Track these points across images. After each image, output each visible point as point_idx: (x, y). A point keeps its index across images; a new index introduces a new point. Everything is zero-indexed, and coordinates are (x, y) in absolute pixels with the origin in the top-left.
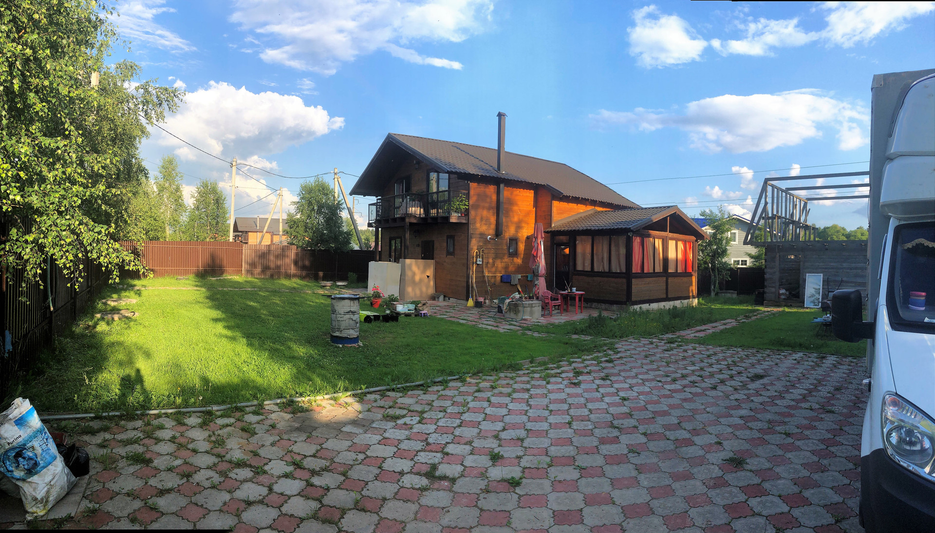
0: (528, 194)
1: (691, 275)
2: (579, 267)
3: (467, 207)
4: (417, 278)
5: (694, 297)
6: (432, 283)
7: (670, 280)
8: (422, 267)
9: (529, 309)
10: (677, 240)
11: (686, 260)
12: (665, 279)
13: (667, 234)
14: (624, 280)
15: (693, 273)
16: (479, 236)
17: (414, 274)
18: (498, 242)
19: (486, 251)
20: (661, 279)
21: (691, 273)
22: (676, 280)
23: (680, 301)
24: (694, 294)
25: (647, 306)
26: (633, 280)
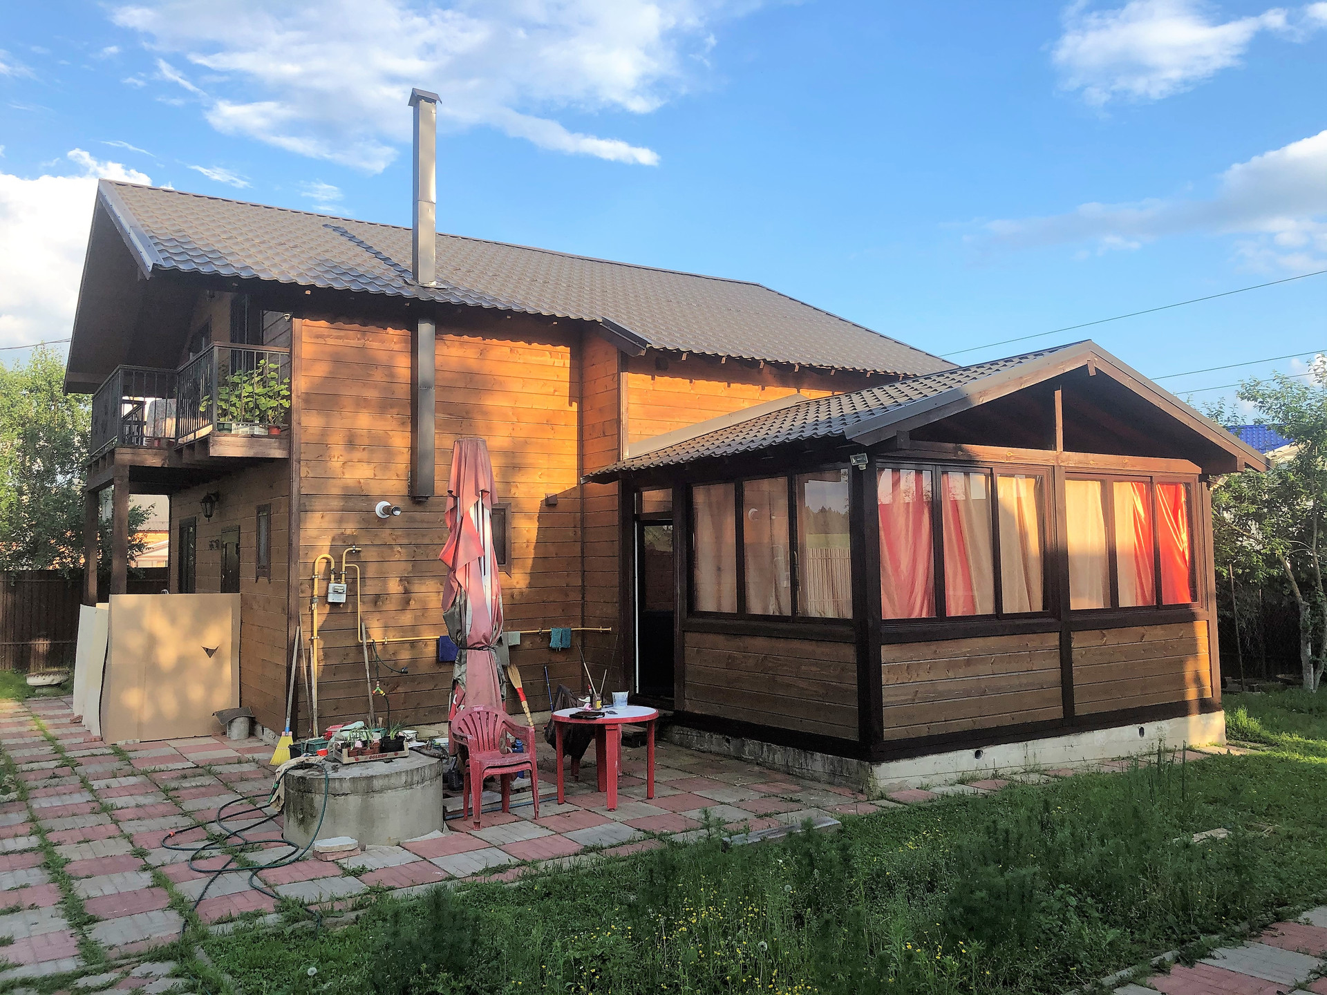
0: (547, 359)
1: (1185, 616)
2: (707, 603)
3: (286, 404)
4: (167, 655)
5: (1206, 707)
6: (228, 671)
7: (1080, 642)
8: (185, 619)
9: (354, 801)
10: (1106, 480)
11: (1155, 559)
12: (1053, 639)
13: (1059, 456)
14: (848, 653)
15: (1197, 608)
16: (336, 504)
17: (152, 642)
18: (422, 521)
19: (370, 555)
20: (1034, 642)
21: (1188, 606)
22: (1111, 639)
23: (1137, 729)
24: (1208, 693)
25: (966, 759)
26: (885, 654)
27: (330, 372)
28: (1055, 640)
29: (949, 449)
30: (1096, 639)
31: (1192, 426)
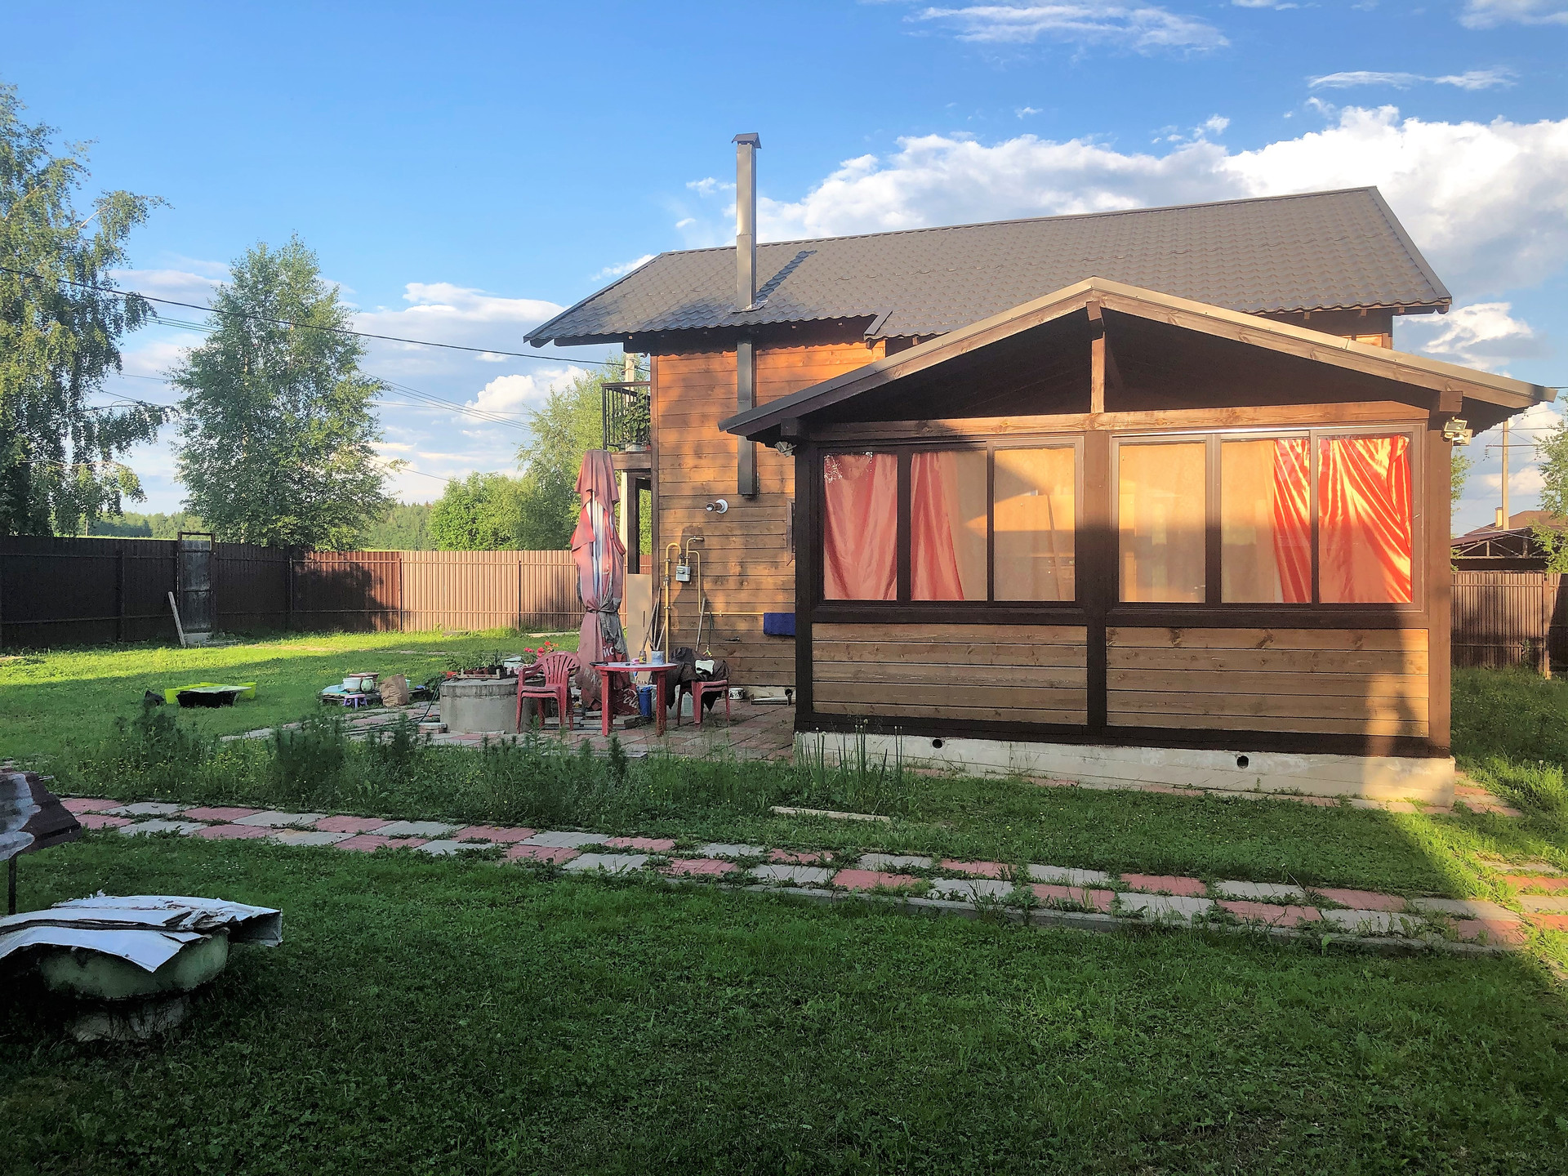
13: (1095, 419)
16: (687, 502)
18: (752, 515)
19: (712, 542)
20: (1041, 634)
21: (1390, 607)
22: (1194, 640)
23: (1231, 757)
24: (1423, 730)
25: (918, 747)
26: (819, 631)
27: (680, 396)
28: (1079, 635)
29: (908, 427)
30: (1157, 638)
31: (1323, 357)
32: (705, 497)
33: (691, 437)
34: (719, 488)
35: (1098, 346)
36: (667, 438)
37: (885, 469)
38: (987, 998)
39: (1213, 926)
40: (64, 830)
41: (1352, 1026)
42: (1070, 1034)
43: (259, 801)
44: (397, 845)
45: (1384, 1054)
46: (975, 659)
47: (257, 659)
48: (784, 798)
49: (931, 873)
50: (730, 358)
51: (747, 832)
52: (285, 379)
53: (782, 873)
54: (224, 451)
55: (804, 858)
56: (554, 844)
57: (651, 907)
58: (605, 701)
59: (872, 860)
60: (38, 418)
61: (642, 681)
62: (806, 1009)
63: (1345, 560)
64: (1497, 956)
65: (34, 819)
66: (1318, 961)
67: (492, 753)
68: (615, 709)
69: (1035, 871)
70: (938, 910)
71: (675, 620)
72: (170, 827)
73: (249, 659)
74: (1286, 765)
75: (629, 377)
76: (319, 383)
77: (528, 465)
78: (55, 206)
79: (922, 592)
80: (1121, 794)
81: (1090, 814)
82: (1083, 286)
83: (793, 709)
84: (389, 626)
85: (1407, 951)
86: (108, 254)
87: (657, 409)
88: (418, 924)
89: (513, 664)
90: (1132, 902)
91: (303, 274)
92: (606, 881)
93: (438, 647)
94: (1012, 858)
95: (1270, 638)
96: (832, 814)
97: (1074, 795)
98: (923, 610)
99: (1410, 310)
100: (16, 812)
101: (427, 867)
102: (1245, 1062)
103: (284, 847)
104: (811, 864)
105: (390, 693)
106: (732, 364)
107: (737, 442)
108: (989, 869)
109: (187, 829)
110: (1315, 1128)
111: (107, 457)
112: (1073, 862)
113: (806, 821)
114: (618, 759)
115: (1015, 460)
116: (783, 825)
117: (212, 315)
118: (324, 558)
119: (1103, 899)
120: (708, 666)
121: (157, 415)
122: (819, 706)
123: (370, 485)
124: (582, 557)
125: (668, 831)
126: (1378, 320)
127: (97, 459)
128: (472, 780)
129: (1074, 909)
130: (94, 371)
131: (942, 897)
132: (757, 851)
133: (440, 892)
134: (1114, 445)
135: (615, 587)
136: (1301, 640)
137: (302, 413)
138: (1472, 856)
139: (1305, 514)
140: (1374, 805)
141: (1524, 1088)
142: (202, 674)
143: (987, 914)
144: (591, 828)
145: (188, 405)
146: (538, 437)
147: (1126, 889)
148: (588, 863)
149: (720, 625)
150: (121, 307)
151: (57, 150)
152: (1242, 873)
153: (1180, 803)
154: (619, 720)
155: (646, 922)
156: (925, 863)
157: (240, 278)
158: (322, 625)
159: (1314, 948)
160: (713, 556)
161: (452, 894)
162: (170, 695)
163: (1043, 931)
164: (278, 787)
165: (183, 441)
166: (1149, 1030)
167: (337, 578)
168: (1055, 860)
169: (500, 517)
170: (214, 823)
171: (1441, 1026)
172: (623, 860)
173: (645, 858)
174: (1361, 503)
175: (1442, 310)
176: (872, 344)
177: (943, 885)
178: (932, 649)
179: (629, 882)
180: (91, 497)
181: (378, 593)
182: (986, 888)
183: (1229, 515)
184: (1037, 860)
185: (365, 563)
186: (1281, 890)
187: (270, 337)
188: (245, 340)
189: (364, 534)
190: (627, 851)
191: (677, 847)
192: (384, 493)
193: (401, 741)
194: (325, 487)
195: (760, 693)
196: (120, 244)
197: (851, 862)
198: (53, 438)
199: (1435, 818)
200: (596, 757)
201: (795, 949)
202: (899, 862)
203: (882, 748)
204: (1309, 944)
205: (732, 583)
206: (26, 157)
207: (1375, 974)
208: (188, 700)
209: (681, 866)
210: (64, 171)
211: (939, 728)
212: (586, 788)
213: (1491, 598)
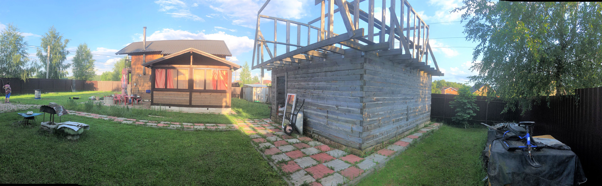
1: (223, 92)
7: (194, 94)
13: (191, 66)
15: (227, 90)
16: (136, 75)
18: (145, 77)
19: (139, 80)
20: (184, 93)
21: (225, 90)
22: (202, 94)
23: (206, 108)
24: (228, 105)
25: (167, 108)
26: (154, 92)
27: (135, 61)
28: (188, 93)
29: (167, 66)
30: (198, 94)
31: (219, 60)
32: (138, 74)
33: (137, 66)
34: (140, 73)
35: (192, 57)
36: (133, 67)
37: (164, 71)
38: (179, 140)
39: (205, 130)
40: (66, 113)
41: (222, 140)
42: (190, 145)
43: (83, 111)
44: (101, 118)
45: (225, 143)
46: (175, 96)
47: (81, 94)
48: (150, 114)
49: (170, 124)
50: (142, 56)
51: (146, 119)
52: (83, 60)
53: (151, 124)
54: (77, 69)
55: (154, 122)
56: (120, 119)
57: (134, 128)
58: (125, 101)
59: (162, 122)
60: (58, 66)
61: (129, 98)
62: (155, 142)
63: (220, 85)
64: (236, 130)
65: (63, 111)
66: (217, 133)
67: (111, 107)
68: (126, 102)
69: (184, 124)
70: (171, 129)
71: (134, 91)
72: (74, 114)
73: (80, 94)
74: (213, 109)
75: (127, 59)
76: (88, 60)
77: (114, 70)
78: (60, 41)
79: (168, 87)
80: (193, 114)
81: (190, 116)
82: (190, 49)
83: (150, 103)
84: (96, 90)
85: (227, 131)
86: (65, 46)
87: (132, 63)
88: (104, 129)
89: (113, 96)
90: (196, 127)
91: (86, 47)
92: (128, 124)
93: (102, 93)
94: (180, 122)
95: (211, 94)
96: (156, 116)
97: (187, 114)
98: (157, 89)
99: (228, 56)
100: (61, 110)
101: (105, 121)
102: (210, 146)
103: (87, 117)
104: (154, 123)
105: (97, 99)
106: (142, 57)
107: (143, 67)
108: (178, 123)
109: (76, 114)
110: (218, 153)
111: (65, 70)
112: (188, 122)
113: (153, 117)
114: (128, 109)
115: (181, 71)
116: (150, 118)
117: (76, 53)
118: (88, 82)
119: (192, 127)
120: (139, 97)
121: (70, 65)
122: (154, 102)
123: (94, 73)
124: (122, 82)
125: (135, 118)
126: (224, 56)
127: (64, 70)
128: (109, 110)
129: (189, 128)
130: (64, 60)
131: (172, 127)
132: (147, 121)
133: (106, 125)
134: (193, 69)
135: (127, 86)
136: (215, 94)
137: (85, 64)
138: (233, 119)
139: (216, 79)
140: (222, 114)
141: (239, 145)
142: (75, 95)
143: (178, 129)
144: (125, 117)
145: (73, 63)
146: (115, 67)
147: (195, 126)
148: (125, 122)
149: (140, 91)
150: (66, 52)
151: (60, 35)
152: (208, 123)
153: (200, 115)
154: (127, 103)
155: (133, 130)
156: (169, 123)
157: (78, 48)
158: (88, 90)
159: (217, 131)
160: (139, 82)
161: (108, 125)
162: (72, 98)
163: (185, 131)
164: (86, 109)
165: (73, 68)
166: (199, 143)
167: (90, 84)
168: (186, 122)
169: (110, 77)
170: (79, 114)
171: (231, 139)
172: (130, 122)
173: (132, 122)
174: (222, 78)
175: (231, 56)
176: (162, 55)
177: (172, 126)
178: (169, 95)
179: (131, 125)
180: (63, 74)
181: (95, 86)
182: (178, 126)
183: (207, 78)
184: (184, 122)
185: (93, 82)
186: (213, 125)
187: (82, 55)
188: (79, 55)
189: (93, 79)
190: (130, 120)
191: (136, 120)
192: (95, 74)
193: (100, 105)
194: (88, 73)
195: (145, 100)
196: (66, 45)
197: (159, 123)
198: (59, 68)
199: (229, 115)
200: (125, 108)
201: (153, 134)
202: (166, 123)
203: (163, 108)
204: (216, 131)
205: (142, 86)
206: (57, 36)
207: (224, 134)
208: (74, 98)
209: (137, 123)
210: (61, 37)
211: (170, 105)
212: (124, 112)
213: (235, 90)
